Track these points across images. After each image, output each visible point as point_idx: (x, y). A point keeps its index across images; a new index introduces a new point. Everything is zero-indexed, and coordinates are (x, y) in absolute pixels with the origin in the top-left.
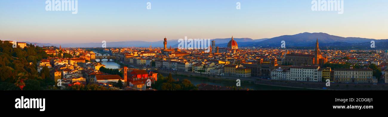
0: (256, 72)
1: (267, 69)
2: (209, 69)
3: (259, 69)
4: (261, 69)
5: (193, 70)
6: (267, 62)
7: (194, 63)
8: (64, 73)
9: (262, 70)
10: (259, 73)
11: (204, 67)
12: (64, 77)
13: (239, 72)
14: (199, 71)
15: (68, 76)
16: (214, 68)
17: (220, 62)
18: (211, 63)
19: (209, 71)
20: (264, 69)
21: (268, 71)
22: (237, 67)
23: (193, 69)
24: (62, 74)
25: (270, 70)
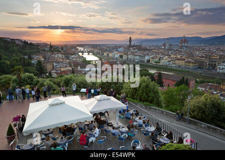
0: (203, 65)
1: (214, 63)
2: (163, 61)
3: (206, 63)
6: (214, 58)
7: (151, 57)
8: (55, 64)
9: (209, 64)
10: (206, 66)
11: (159, 60)
12: (55, 67)
13: (187, 64)
14: (155, 62)
15: (58, 66)
16: (167, 60)
17: (172, 56)
18: (165, 57)
19: (163, 63)
20: (211, 63)
21: (215, 65)
22: (186, 60)
23: (151, 60)
24: (53, 65)
25: (217, 64)
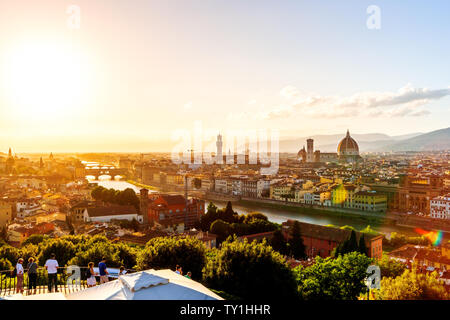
0: (398, 201)
1: (421, 197)
2: (301, 193)
3: (404, 195)
4: (407, 196)
5: (271, 196)
6: (420, 182)
7: (272, 182)
8: (19, 206)
9: (411, 199)
10: (404, 203)
11: (293, 189)
12: (19, 215)
13: (361, 199)
14: (282, 196)
15: (28, 212)
16: (312, 191)
17: (323, 180)
18: (305, 182)
19: (303, 197)
20: (414, 196)
21: (425, 200)
22: (357, 190)
23: (272, 191)
24: (14, 209)
25: (428, 198)
